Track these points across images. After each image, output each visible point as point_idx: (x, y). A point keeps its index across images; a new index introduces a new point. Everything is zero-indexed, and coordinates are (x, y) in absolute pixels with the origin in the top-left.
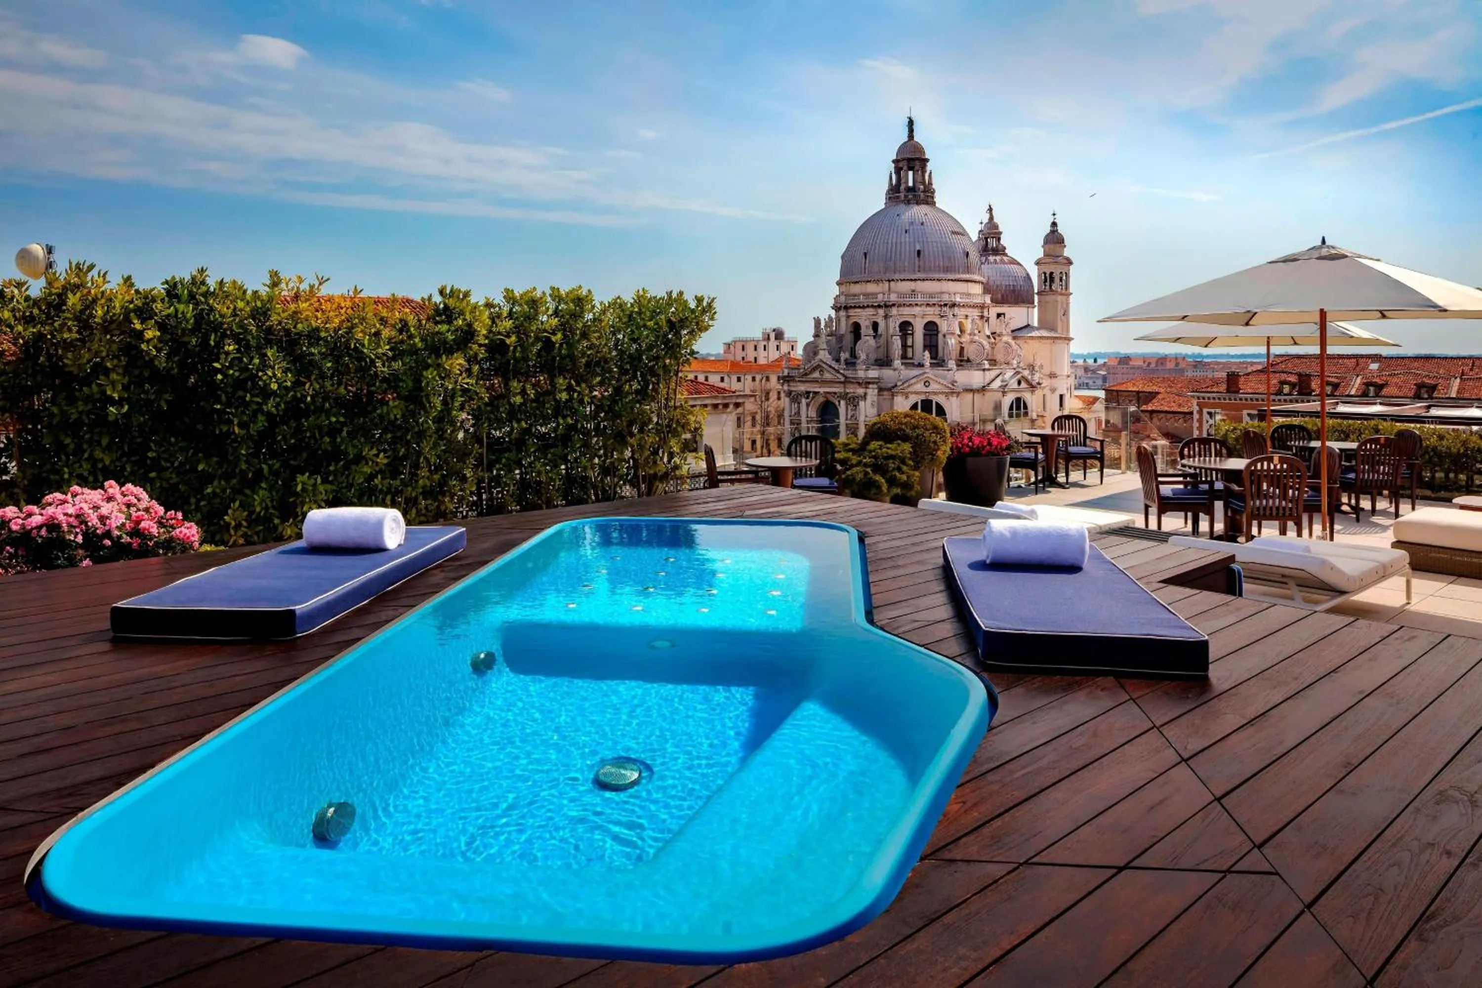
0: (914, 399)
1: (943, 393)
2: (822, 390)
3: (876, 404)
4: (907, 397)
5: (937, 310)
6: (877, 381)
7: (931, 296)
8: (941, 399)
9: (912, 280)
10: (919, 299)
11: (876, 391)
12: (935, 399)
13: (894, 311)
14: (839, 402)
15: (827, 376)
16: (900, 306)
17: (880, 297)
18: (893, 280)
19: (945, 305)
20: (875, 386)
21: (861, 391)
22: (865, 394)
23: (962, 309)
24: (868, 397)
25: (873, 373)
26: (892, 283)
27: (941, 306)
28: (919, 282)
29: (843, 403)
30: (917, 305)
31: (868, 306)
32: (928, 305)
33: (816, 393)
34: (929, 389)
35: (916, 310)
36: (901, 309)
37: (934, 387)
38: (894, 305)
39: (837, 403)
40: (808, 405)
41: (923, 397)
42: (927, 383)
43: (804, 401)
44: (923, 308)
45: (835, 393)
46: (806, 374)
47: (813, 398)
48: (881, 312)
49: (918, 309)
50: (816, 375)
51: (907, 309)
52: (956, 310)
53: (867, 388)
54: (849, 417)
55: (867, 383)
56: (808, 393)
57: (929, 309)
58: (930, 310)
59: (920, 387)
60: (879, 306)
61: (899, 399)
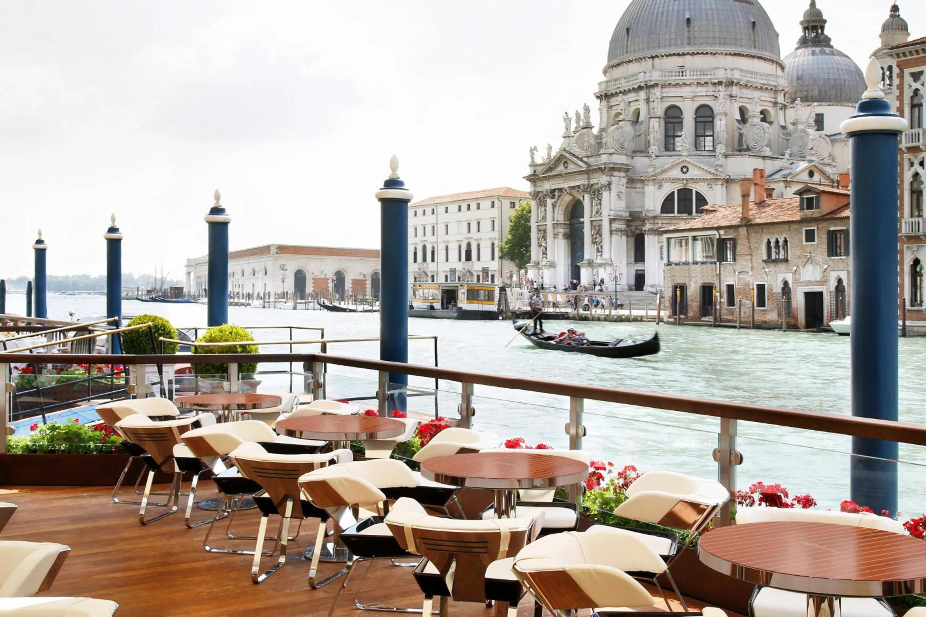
0: (668, 188)
1: (705, 180)
2: (566, 185)
3: (624, 197)
4: (660, 187)
5: (710, 90)
6: (626, 169)
7: (703, 72)
8: (702, 188)
9: (679, 55)
10: (688, 77)
11: (624, 181)
12: (695, 188)
13: (657, 92)
14: (583, 197)
15: (572, 168)
16: (663, 86)
17: (641, 77)
18: (657, 56)
19: (720, 83)
20: (623, 174)
21: (603, 179)
22: (609, 184)
23: (745, 91)
24: (613, 187)
25: (622, 159)
26: (656, 60)
27: (715, 84)
28: (688, 57)
29: (587, 197)
30: (685, 84)
31: (629, 91)
32: (698, 83)
33: (560, 190)
34: (687, 176)
35: (686, 91)
36: (665, 90)
37: (693, 173)
38: (656, 85)
39: (582, 199)
40: (554, 206)
41: (680, 186)
42: (685, 169)
43: (549, 202)
44: (694, 88)
45: (579, 187)
46: (550, 169)
47: (559, 196)
48: (642, 95)
49: (687, 89)
50: (561, 168)
51: (673, 89)
52: (735, 90)
53: (611, 175)
54: (594, 213)
55: (613, 169)
56: (553, 191)
57: (700, 89)
58: (702, 91)
59: (676, 173)
60: (640, 88)
61: (650, 189)
